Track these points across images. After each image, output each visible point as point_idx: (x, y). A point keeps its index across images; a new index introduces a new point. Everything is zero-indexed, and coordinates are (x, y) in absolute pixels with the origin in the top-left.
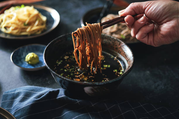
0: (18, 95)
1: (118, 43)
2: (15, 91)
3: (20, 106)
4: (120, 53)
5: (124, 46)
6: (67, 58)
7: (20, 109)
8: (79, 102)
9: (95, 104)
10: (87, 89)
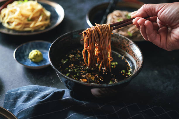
0: (21, 94)
1: (127, 41)
2: (18, 90)
3: (24, 107)
4: (128, 52)
5: (132, 44)
6: (72, 56)
7: (24, 110)
8: (86, 104)
9: (102, 107)
10: (94, 91)
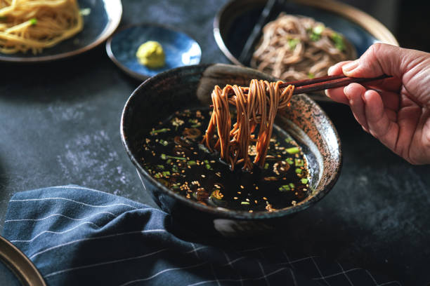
0: (47, 207)
1: (306, 106)
2: (40, 195)
3: (52, 242)
4: (307, 132)
5: (319, 115)
6: (178, 123)
7: (53, 250)
8: (197, 251)
9: (234, 261)
10: (220, 224)
